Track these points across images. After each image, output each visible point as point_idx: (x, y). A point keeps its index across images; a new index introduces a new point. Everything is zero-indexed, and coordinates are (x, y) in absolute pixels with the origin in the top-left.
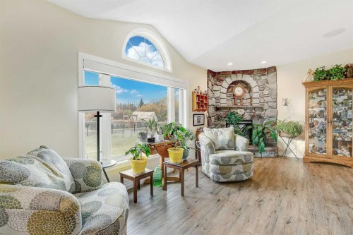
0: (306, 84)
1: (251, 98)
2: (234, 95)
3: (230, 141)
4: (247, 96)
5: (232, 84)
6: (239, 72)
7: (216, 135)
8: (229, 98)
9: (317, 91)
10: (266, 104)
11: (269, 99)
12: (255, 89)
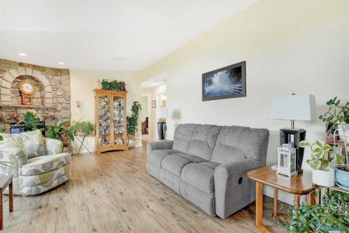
0: (96, 91)
1: (43, 98)
2: (20, 92)
3: (40, 145)
4: (38, 94)
5: (18, 78)
6: (29, 66)
7: (20, 140)
8: (13, 95)
9: (103, 98)
10: (59, 105)
11: (63, 100)
12: (48, 89)
